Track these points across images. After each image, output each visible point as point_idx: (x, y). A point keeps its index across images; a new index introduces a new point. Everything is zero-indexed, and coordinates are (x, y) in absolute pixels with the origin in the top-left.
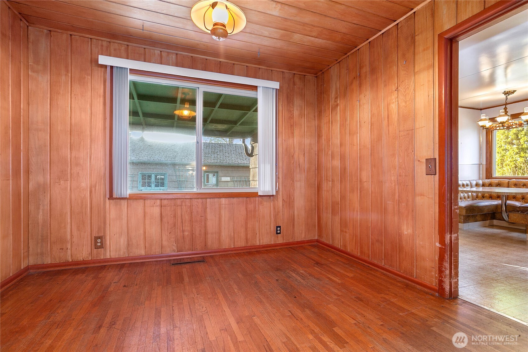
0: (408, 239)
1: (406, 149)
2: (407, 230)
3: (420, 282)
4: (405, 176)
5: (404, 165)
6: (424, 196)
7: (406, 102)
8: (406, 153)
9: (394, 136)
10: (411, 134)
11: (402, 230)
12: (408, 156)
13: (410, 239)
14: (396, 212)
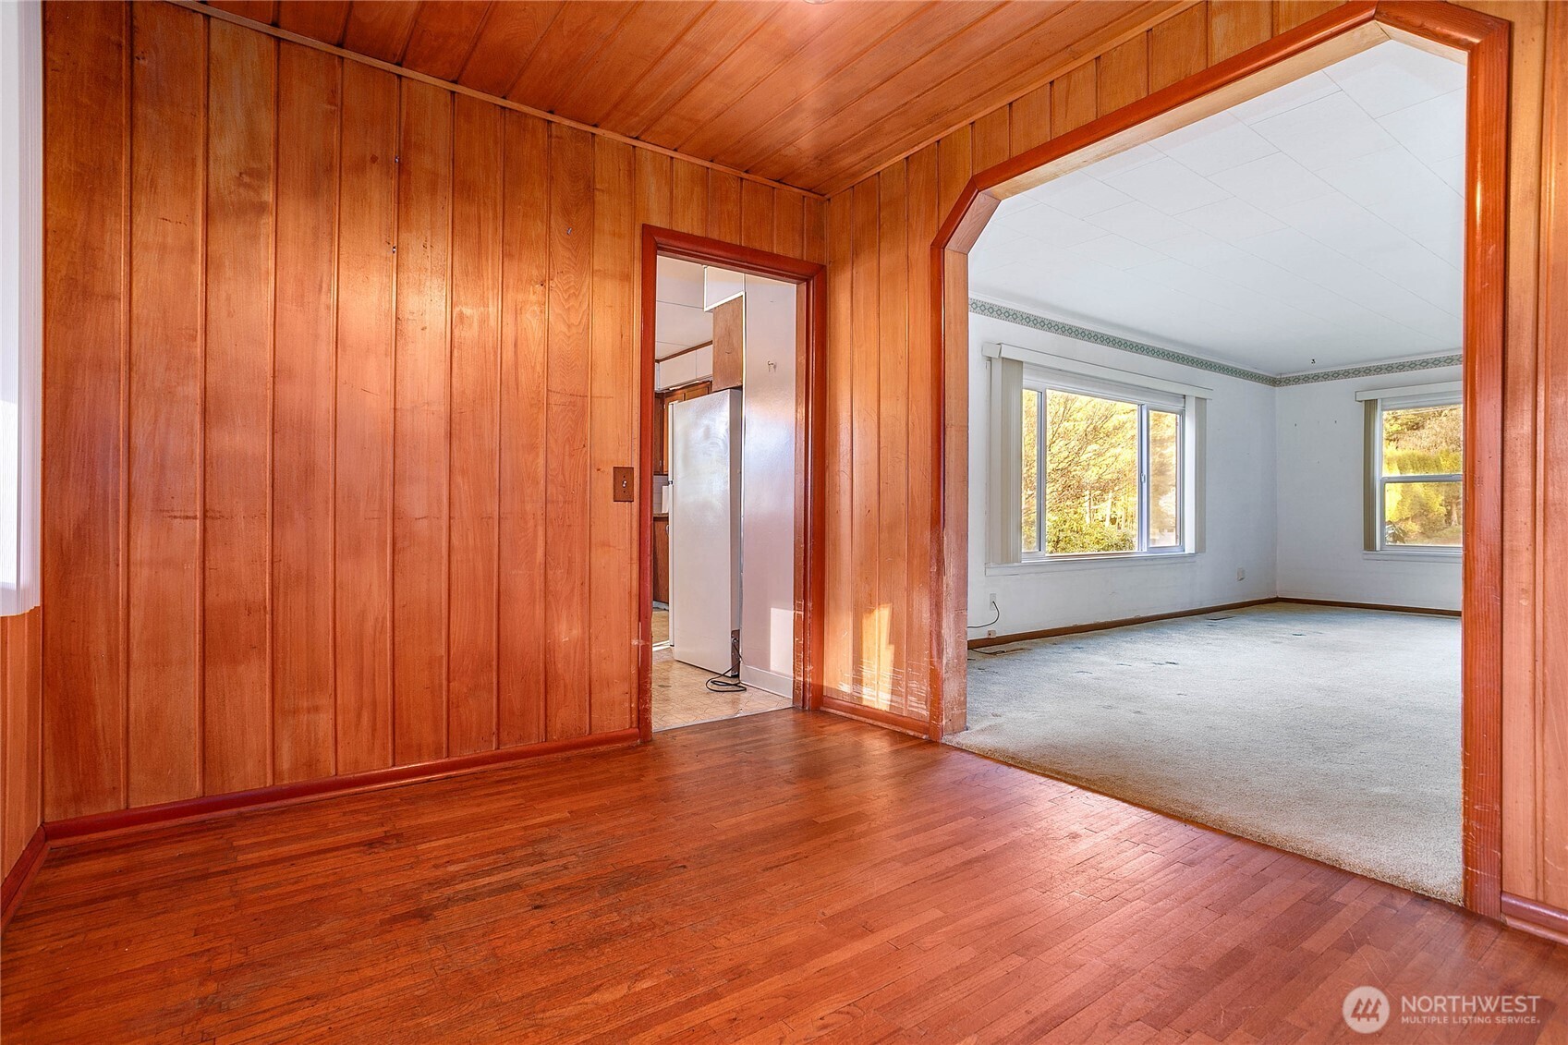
0: (572, 652)
1: (568, 438)
2: (567, 632)
3: (603, 736)
4: (565, 502)
5: (561, 477)
6: (609, 546)
7: (569, 327)
8: (567, 447)
9: (532, 398)
10: (580, 406)
11: (556, 635)
12: (571, 456)
13: (575, 652)
14: (538, 593)
